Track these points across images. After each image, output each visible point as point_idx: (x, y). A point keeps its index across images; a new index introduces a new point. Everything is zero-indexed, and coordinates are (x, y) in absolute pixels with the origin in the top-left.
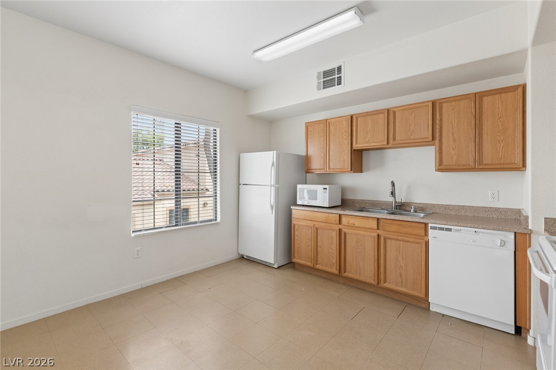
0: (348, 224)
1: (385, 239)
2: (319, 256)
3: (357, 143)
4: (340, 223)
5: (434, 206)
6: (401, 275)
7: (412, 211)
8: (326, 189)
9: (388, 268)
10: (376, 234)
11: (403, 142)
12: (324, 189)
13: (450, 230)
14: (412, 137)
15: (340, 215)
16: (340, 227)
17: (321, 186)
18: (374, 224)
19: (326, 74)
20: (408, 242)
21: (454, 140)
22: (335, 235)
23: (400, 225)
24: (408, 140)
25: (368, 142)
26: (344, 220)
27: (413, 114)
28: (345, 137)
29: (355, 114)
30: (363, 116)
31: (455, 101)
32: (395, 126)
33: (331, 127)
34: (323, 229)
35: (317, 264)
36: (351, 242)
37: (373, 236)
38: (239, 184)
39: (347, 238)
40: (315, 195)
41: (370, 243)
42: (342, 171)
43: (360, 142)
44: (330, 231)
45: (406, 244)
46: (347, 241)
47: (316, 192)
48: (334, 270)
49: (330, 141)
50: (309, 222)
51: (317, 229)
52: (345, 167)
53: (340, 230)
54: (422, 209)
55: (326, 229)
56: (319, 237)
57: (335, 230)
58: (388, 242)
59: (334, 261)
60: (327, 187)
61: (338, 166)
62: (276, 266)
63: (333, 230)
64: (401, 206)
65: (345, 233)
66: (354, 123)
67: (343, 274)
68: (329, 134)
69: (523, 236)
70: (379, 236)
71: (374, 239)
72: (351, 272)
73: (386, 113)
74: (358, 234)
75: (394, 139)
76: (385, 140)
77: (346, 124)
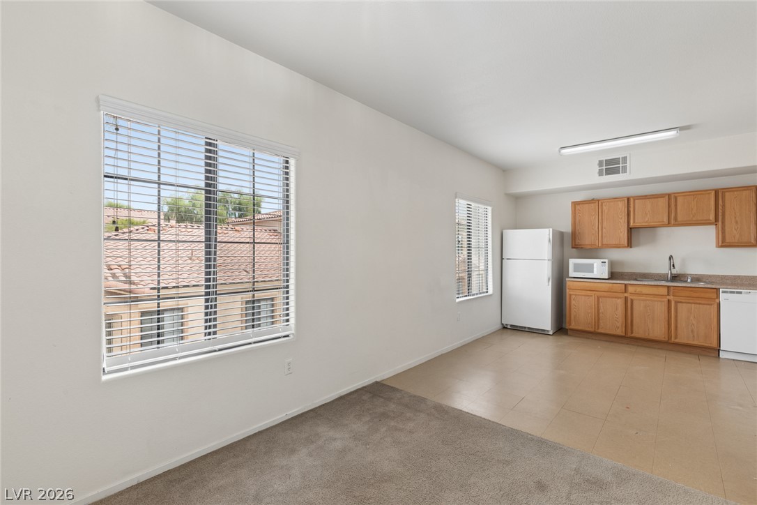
0: (635, 292)
1: (676, 302)
2: (601, 321)
3: (634, 222)
4: (626, 291)
5: (710, 276)
6: (692, 331)
7: (689, 280)
9: (679, 326)
10: (667, 300)
12: (603, 262)
13: (741, 293)
14: (694, 219)
15: (626, 285)
16: (626, 295)
17: (599, 260)
18: (664, 291)
19: (609, 162)
20: (700, 304)
21: (737, 223)
22: (620, 302)
23: (691, 291)
24: (690, 221)
25: (647, 222)
26: (630, 289)
27: (696, 200)
28: (621, 217)
30: (641, 199)
31: (737, 191)
32: (676, 209)
33: (604, 207)
34: (606, 297)
35: (598, 328)
36: (639, 307)
37: (663, 301)
38: (502, 259)
39: (634, 304)
40: (590, 268)
41: (660, 309)
42: (618, 246)
43: (637, 221)
44: (614, 299)
45: (698, 305)
46: (634, 307)
47: (592, 265)
48: (620, 332)
49: (602, 219)
50: (589, 292)
51: (598, 298)
52: (622, 243)
53: (626, 298)
54: (697, 279)
55: (609, 297)
56: (601, 305)
57: (621, 298)
58: (679, 305)
59: (619, 324)
60: (606, 261)
61: (613, 242)
62: (551, 333)
63: (618, 298)
64: (675, 278)
65: (632, 300)
66: (632, 205)
67: (629, 335)
68: (602, 212)
70: (669, 301)
71: (665, 304)
72: (639, 332)
73: (667, 197)
74: (647, 300)
75: (676, 220)
76: (666, 221)
77: (622, 205)
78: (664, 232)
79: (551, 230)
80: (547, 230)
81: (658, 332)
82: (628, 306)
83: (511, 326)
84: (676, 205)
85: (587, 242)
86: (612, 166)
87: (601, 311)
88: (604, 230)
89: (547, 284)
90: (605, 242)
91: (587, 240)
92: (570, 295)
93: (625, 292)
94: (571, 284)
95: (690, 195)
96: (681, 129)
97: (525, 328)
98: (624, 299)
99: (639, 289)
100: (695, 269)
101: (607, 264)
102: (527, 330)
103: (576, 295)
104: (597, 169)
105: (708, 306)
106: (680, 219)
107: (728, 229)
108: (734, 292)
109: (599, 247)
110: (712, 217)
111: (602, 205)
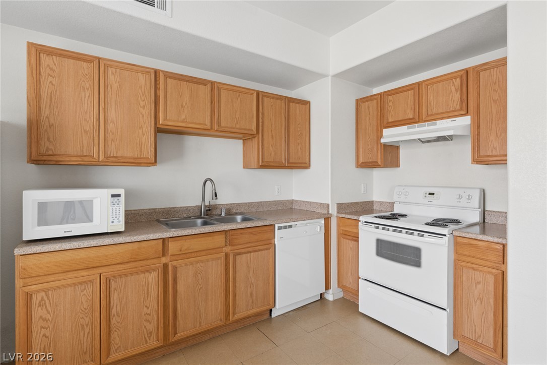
0: (181, 251)
1: (235, 255)
3: (165, 118)
4: (164, 253)
6: (251, 294)
8: (119, 196)
9: (238, 293)
10: (223, 254)
11: (229, 130)
12: (113, 196)
13: (290, 227)
14: (238, 126)
16: (164, 260)
17: (105, 191)
18: (220, 240)
20: (259, 251)
21: (272, 138)
22: (153, 279)
24: (234, 128)
25: (183, 122)
26: (173, 247)
27: (239, 99)
28: (142, 103)
29: (164, 72)
30: (176, 79)
31: (273, 98)
32: (219, 107)
33: (111, 77)
34: (125, 275)
35: (108, 355)
36: (186, 277)
37: (219, 258)
39: (179, 275)
40: (83, 211)
41: (214, 270)
42: (137, 162)
43: (171, 117)
44: (142, 276)
45: (257, 253)
46: (179, 280)
47: (88, 203)
48: (153, 342)
49: (106, 103)
50: (84, 273)
51: (108, 282)
52: (145, 155)
53: (165, 267)
55: (132, 274)
56: (114, 297)
57: (155, 269)
58: (238, 257)
59: (151, 327)
60: (122, 192)
61: (128, 152)
63: (149, 271)
65: (175, 269)
66: (162, 86)
67: (171, 339)
68: (106, 86)
69: (327, 220)
70: (227, 256)
71: (221, 262)
72: (186, 327)
73: (209, 86)
74: (199, 262)
75: (219, 125)
76: (208, 122)
77: (144, 82)
81: (212, 314)
82: (169, 282)
84: (219, 102)
85: (70, 153)
87: (114, 311)
88: (110, 126)
90: (113, 152)
91: (73, 144)
92: (29, 295)
93: (163, 255)
94: (31, 263)
95: (234, 91)
98: (160, 271)
99: (186, 245)
101: (122, 198)
103: (46, 291)
105: (266, 251)
106: (223, 124)
107: (266, 145)
108: (285, 227)
109: (98, 164)
110: (254, 127)
111: (106, 72)
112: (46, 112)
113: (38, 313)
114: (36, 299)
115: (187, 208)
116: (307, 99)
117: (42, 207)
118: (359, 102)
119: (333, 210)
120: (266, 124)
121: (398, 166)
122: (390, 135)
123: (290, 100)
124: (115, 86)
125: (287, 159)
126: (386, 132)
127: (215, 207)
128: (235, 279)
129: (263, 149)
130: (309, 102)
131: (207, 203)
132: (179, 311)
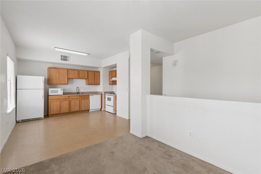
1: (81, 100)
2: (61, 109)
3: (69, 77)
5: (85, 92)
6: (85, 107)
9: (82, 106)
10: (79, 99)
13: (93, 96)
14: (83, 77)
15: (69, 96)
16: (69, 99)
17: (60, 89)
18: (79, 97)
21: (91, 79)
22: (67, 102)
26: (70, 97)
27: (83, 72)
29: (69, 69)
30: (71, 70)
31: (91, 71)
33: (60, 71)
34: (63, 101)
35: (61, 112)
36: (73, 102)
38: (16, 89)
40: (57, 91)
41: (78, 102)
45: (86, 100)
46: (71, 103)
47: (58, 91)
48: (67, 111)
49: (60, 75)
50: (57, 100)
51: (61, 101)
52: (66, 83)
54: (82, 93)
55: (64, 101)
56: (61, 104)
57: (68, 100)
58: (82, 100)
59: (67, 109)
60: (62, 89)
61: (63, 83)
62: (43, 118)
63: (67, 101)
64: (78, 93)
65: (71, 101)
66: (69, 71)
67: (70, 111)
68: (60, 72)
69: (102, 95)
70: (80, 100)
71: (79, 100)
72: (73, 110)
73: (77, 71)
74: (74, 100)
75: (79, 77)
76: (77, 77)
77: (66, 71)
78: (75, 80)
79: (44, 77)
80: (42, 77)
81: (77, 109)
82: (70, 103)
83: (22, 120)
84: (79, 73)
85: (54, 83)
86: (64, 58)
87: (61, 106)
88: (60, 79)
89: (42, 99)
90: (61, 83)
91: (54, 82)
92: (50, 102)
93: (69, 98)
94: (51, 98)
96: (89, 54)
97: (30, 119)
99: (73, 97)
100: (81, 91)
102: (31, 120)
103: (53, 102)
104: (60, 58)
105: (88, 99)
106: (80, 77)
107: (89, 80)
108: (92, 96)
109: (58, 84)
110: (87, 77)
111: (60, 70)
112: (51, 77)
113: (52, 104)
114: (51, 103)
115: (74, 92)
116: (100, 71)
117: (51, 91)
118: (110, 72)
119: (103, 93)
120: (89, 77)
121: (116, 84)
122: (114, 79)
123: (95, 72)
124: (61, 72)
125: (94, 83)
126: (113, 78)
127: (80, 92)
128: (81, 104)
129: (89, 81)
130: (100, 72)
131: (78, 92)
132: (71, 107)
